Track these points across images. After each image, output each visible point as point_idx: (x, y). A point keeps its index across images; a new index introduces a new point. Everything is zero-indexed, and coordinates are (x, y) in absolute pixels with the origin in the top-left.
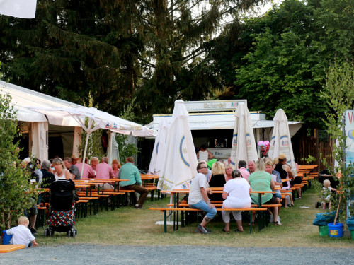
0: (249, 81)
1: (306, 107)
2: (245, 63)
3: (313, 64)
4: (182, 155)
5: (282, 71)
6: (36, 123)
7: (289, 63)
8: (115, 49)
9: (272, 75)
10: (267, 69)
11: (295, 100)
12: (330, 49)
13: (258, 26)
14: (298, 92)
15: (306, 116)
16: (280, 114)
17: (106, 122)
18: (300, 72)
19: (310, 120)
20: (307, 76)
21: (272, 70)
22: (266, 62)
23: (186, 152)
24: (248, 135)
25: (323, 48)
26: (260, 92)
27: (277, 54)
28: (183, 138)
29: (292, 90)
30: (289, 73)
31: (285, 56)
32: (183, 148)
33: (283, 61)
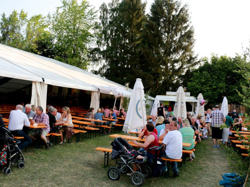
0: (191, 86)
1: (210, 96)
2: (191, 81)
3: (213, 82)
4: (137, 111)
5: (202, 84)
6: (93, 92)
7: (205, 82)
8: (152, 76)
9: (199, 85)
10: (198, 83)
11: (206, 94)
12: (218, 78)
13: (196, 71)
14: (207, 91)
15: (210, 99)
16: (201, 96)
17: (118, 93)
18: (208, 85)
19: (211, 101)
20: (210, 86)
21: (199, 84)
22: (197, 81)
23: (140, 110)
24: (182, 103)
25: (216, 78)
26: (195, 90)
27: (201, 78)
28: (139, 101)
29: (205, 90)
30: (205, 85)
31: (204, 79)
32: (138, 107)
33: (203, 81)
